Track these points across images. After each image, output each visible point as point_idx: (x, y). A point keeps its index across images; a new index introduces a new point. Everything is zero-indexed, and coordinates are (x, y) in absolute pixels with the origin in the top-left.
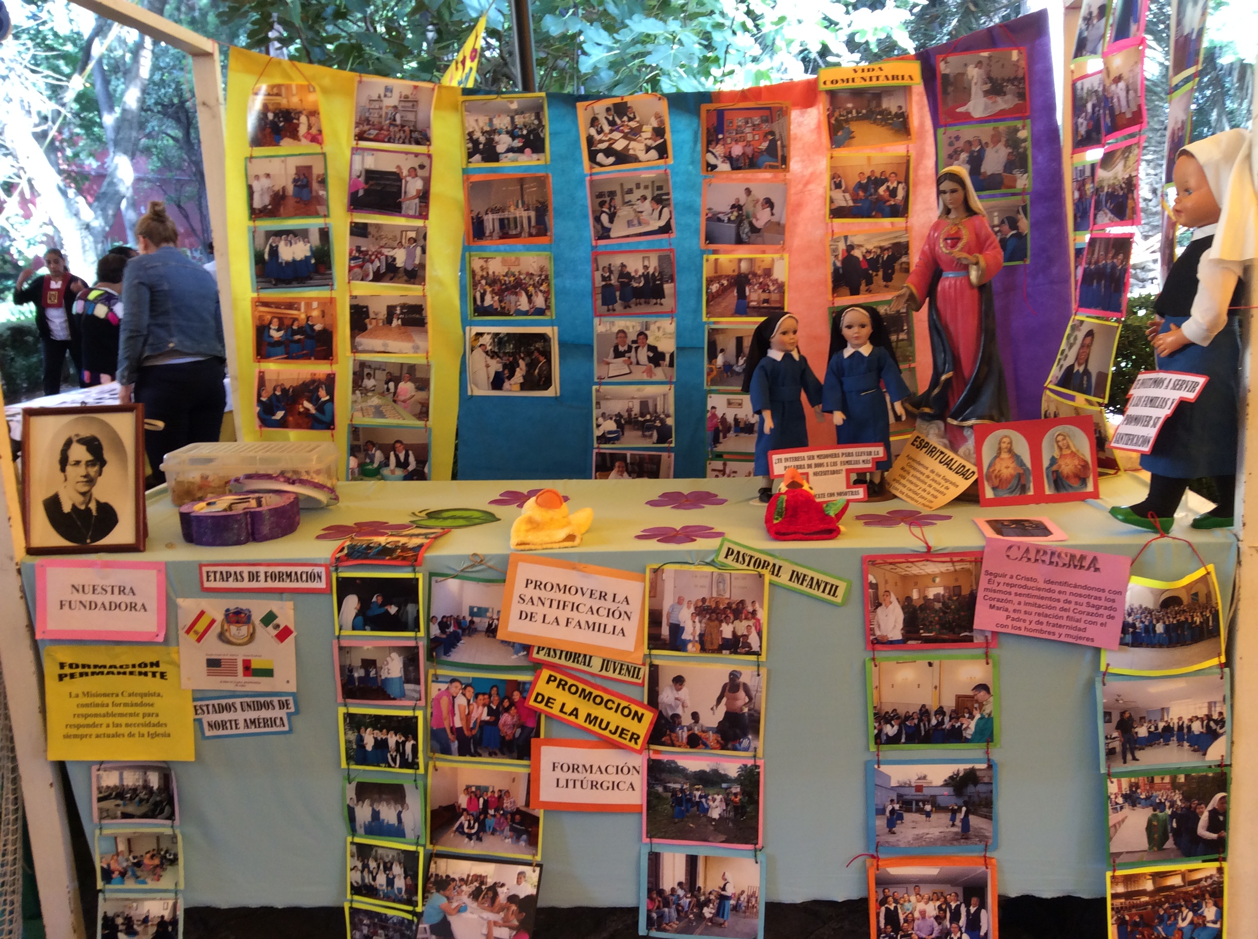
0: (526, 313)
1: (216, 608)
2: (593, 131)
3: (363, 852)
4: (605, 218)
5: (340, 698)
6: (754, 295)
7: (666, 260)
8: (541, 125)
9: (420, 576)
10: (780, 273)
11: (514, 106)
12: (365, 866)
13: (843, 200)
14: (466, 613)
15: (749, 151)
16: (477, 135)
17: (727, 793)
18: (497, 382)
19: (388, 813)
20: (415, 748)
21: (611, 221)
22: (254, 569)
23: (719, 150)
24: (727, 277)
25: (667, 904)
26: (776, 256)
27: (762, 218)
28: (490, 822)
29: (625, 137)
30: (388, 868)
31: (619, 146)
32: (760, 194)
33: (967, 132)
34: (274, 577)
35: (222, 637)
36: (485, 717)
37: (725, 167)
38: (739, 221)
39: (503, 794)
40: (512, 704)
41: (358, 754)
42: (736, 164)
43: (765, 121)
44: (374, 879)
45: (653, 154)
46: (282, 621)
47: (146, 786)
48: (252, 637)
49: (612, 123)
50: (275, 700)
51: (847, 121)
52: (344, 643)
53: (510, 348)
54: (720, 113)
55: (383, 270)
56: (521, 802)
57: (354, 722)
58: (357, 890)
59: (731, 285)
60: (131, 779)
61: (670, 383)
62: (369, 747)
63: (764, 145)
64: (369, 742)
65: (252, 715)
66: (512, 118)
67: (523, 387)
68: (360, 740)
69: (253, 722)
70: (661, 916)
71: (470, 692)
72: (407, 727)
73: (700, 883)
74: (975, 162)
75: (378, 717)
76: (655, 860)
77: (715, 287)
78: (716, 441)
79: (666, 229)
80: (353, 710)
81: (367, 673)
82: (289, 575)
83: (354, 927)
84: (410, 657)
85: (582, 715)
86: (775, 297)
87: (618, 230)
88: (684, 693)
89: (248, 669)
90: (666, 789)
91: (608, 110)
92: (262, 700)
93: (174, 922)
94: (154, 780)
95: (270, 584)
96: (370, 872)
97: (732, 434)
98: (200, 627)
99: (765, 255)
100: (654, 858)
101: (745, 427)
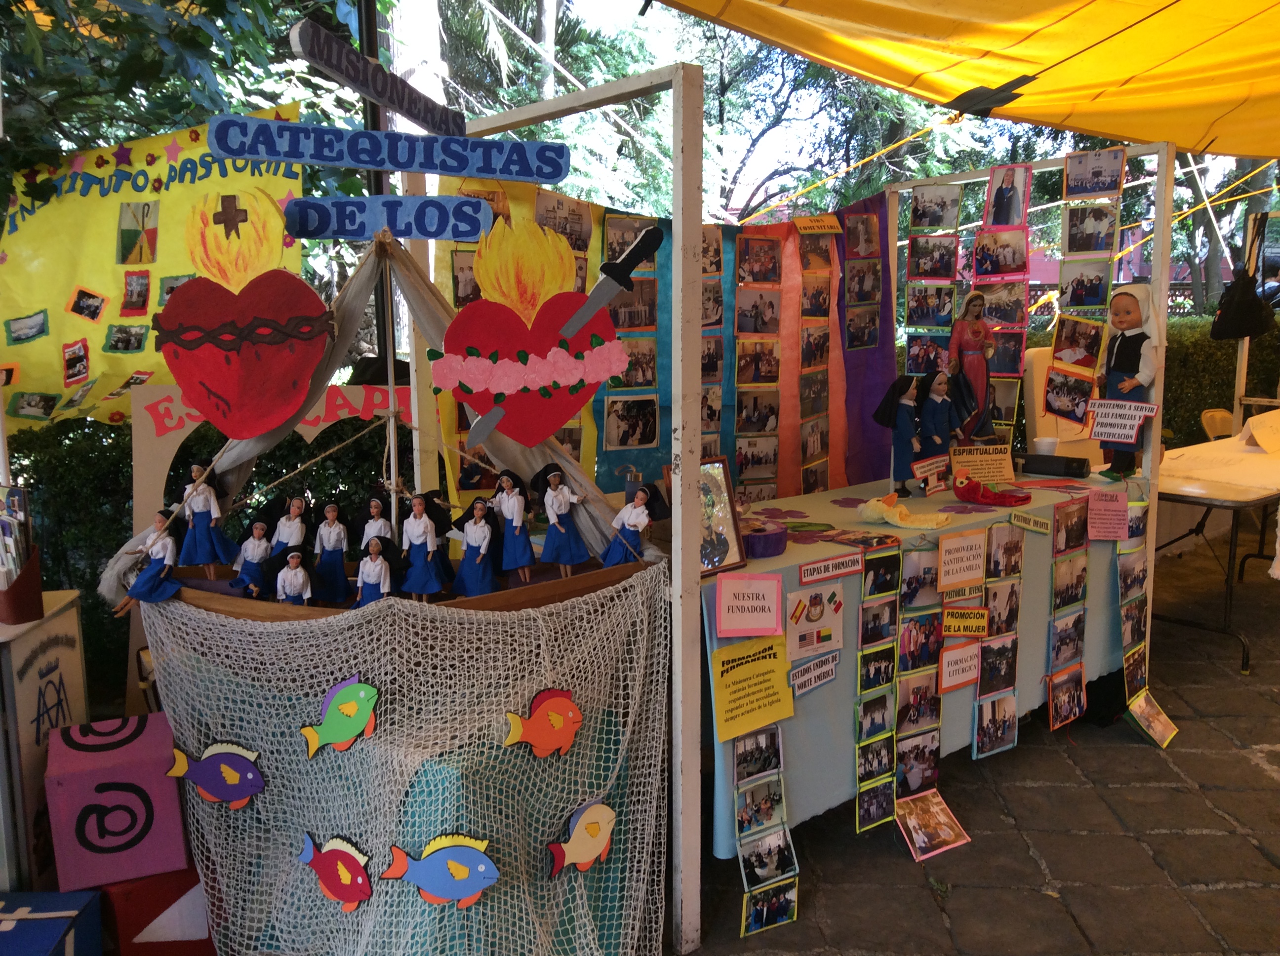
0: (640, 385)
1: (804, 596)
3: (864, 751)
5: (860, 647)
6: (764, 368)
7: (719, 343)
9: (900, 552)
10: (777, 354)
11: (637, 225)
12: (866, 759)
13: (807, 306)
15: (763, 268)
16: (615, 245)
19: (878, 717)
20: (893, 668)
23: (746, 267)
24: (750, 356)
25: (985, 736)
26: (774, 341)
27: (768, 315)
28: (923, 709)
30: (878, 754)
32: (767, 299)
33: (858, 264)
34: (836, 567)
35: (809, 619)
36: (924, 641)
37: (749, 279)
38: (756, 317)
39: (927, 688)
40: (934, 628)
41: (868, 683)
42: (756, 277)
43: (770, 249)
44: (871, 765)
45: (714, 267)
46: (838, 599)
47: (758, 748)
48: (822, 613)
50: (830, 657)
51: (808, 252)
52: (865, 606)
54: (746, 241)
56: (934, 691)
57: (866, 660)
58: (862, 779)
59: (752, 361)
61: (717, 432)
62: (872, 676)
63: (771, 266)
64: (872, 672)
65: (818, 671)
67: (641, 441)
68: (869, 671)
69: (819, 677)
70: (983, 744)
71: (918, 625)
72: (888, 656)
73: (997, 717)
74: (861, 282)
75: (877, 653)
76: (981, 710)
77: (743, 363)
79: (719, 322)
80: (866, 652)
81: (875, 623)
82: (842, 564)
83: (860, 805)
84: (893, 607)
86: (774, 369)
88: (996, 603)
89: (820, 638)
90: (987, 664)
92: (824, 659)
93: (787, 846)
94: (763, 741)
95: (835, 572)
96: (869, 762)
98: (798, 614)
99: (768, 340)
100: (981, 708)
101: (757, 461)
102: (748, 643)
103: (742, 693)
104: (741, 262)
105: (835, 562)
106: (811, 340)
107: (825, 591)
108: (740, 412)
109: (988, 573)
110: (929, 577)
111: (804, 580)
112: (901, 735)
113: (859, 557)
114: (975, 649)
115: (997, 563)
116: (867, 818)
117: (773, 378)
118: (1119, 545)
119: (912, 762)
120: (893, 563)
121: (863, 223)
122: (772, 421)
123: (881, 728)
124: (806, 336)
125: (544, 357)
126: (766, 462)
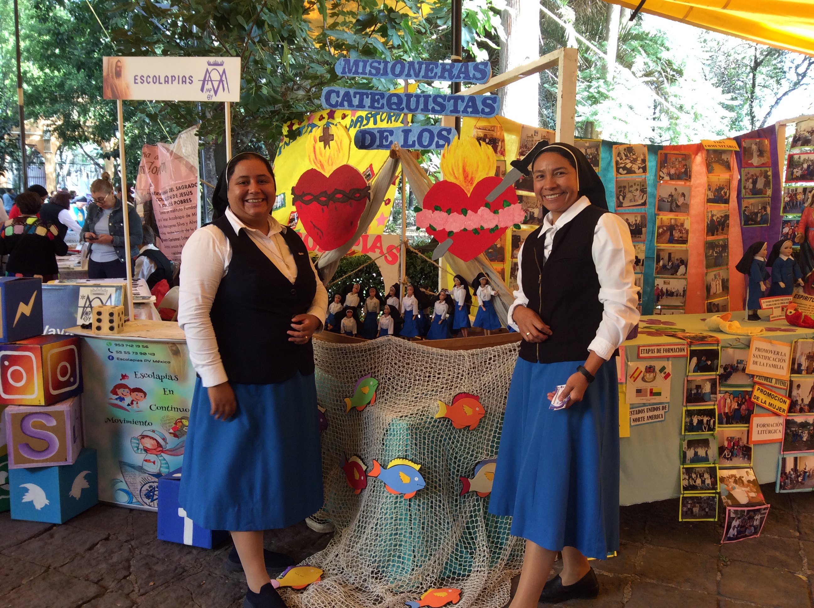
1: (642, 366)
2: (618, 159)
3: (689, 471)
4: (621, 198)
5: (685, 404)
6: (676, 235)
7: (644, 217)
8: (598, 154)
9: (719, 348)
10: (687, 225)
11: (587, 145)
12: (690, 477)
13: (711, 196)
14: (735, 363)
15: (677, 172)
17: (809, 430)
19: (701, 452)
20: (714, 422)
21: (624, 199)
22: (659, 348)
23: (665, 170)
24: (666, 226)
25: (787, 479)
26: (685, 218)
27: (681, 201)
28: (735, 452)
29: (631, 162)
30: (701, 476)
31: (628, 166)
32: (680, 191)
33: (752, 171)
34: (668, 350)
35: (643, 379)
36: (736, 407)
37: (667, 178)
38: (672, 202)
39: (740, 439)
40: (746, 400)
41: (690, 428)
42: (672, 178)
43: (683, 160)
44: (695, 482)
45: (641, 170)
46: (667, 371)
48: (655, 378)
49: (626, 156)
50: (661, 406)
51: (712, 162)
52: (689, 379)
54: (666, 155)
55: (528, 218)
56: (745, 442)
57: (690, 413)
58: (686, 489)
59: (667, 230)
61: (641, 273)
62: (695, 424)
63: (683, 170)
64: (695, 421)
65: (651, 414)
66: (586, 150)
68: (692, 421)
69: (650, 417)
70: (785, 484)
71: (732, 396)
72: (710, 413)
73: (798, 468)
74: (755, 183)
75: (700, 410)
77: (661, 230)
78: (658, 300)
79: (644, 204)
80: (689, 408)
81: (698, 391)
82: (672, 350)
83: (683, 505)
84: (714, 384)
85: (767, 403)
86: (685, 235)
87: (626, 203)
88: (800, 391)
89: (652, 393)
90: (791, 431)
91: (625, 149)
92: (655, 406)
95: (665, 354)
96: (693, 479)
97: (665, 297)
98: (636, 375)
99: (681, 217)
100: (784, 460)
101: (670, 294)
104: (661, 167)
105: (666, 347)
106: (715, 218)
107: (658, 365)
108: (658, 261)
109: (793, 371)
110: (740, 366)
111: (641, 355)
113: (685, 347)
114: (781, 420)
115: (800, 365)
116: (687, 514)
117: (683, 241)
120: (714, 355)
121: (756, 144)
122: (682, 269)
123: (706, 459)
124: (710, 215)
125: (476, 212)
126: (677, 295)
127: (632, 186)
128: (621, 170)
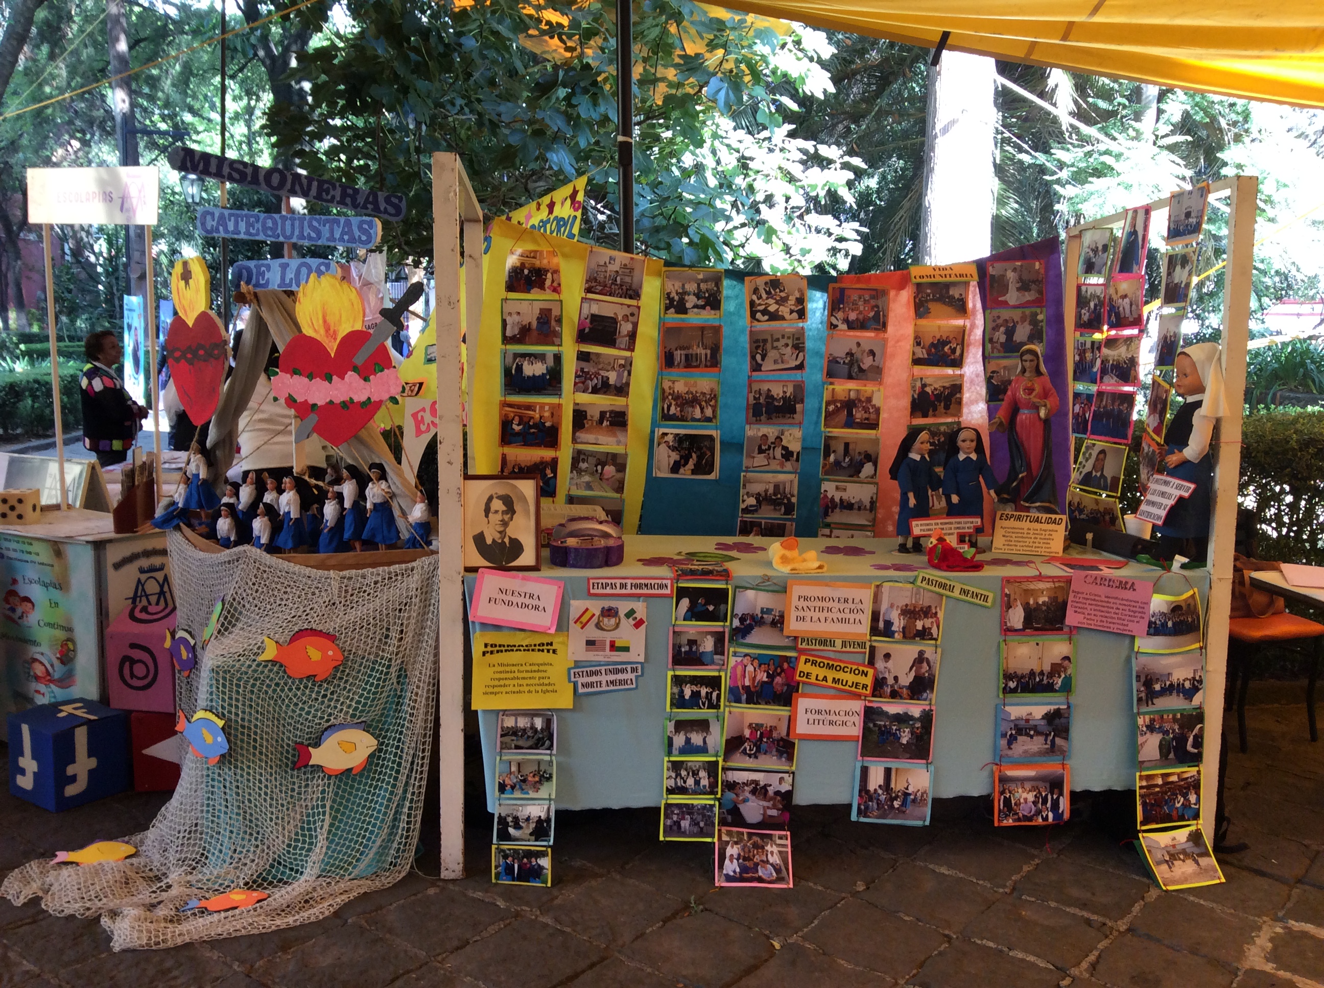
0: (699, 420)
1: (596, 607)
2: (754, 297)
3: (677, 766)
4: (758, 357)
5: (670, 666)
6: (859, 415)
7: (799, 388)
8: (719, 291)
9: (729, 587)
10: (878, 401)
11: (701, 276)
12: (678, 775)
13: (921, 353)
14: (758, 612)
15: (861, 317)
16: (673, 295)
17: (912, 727)
18: (675, 468)
19: (697, 739)
20: (719, 696)
21: (763, 359)
22: (624, 581)
23: (840, 315)
24: (841, 401)
25: (871, 799)
26: (875, 389)
27: (867, 362)
28: (764, 746)
29: (777, 303)
30: (695, 774)
31: (772, 308)
32: (866, 347)
33: (1005, 314)
34: (636, 586)
35: (598, 626)
36: (765, 679)
37: (843, 327)
38: (851, 364)
39: (773, 728)
40: (783, 670)
41: (679, 702)
42: (851, 326)
43: (872, 297)
44: (685, 782)
45: (795, 315)
46: (638, 615)
47: (533, 727)
48: (617, 625)
49: (768, 293)
50: (629, 667)
51: (927, 301)
52: (677, 629)
53: (686, 444)
54: (842, 291)
55: (599, 386)
56: (784, 733)
57: (678, 681)
58: (671, 791)
59: (842, 407)
60: (523, 722)
61: (795, 473)
62: (687, 697)
63: (872, 314)
64: (687, 693)
65: (612, 677)
66: (699, 285)
67: (694, 472)
68: (681, 692)
69: (612, 682)
70: (867, 808)
71: (756, 663)
72: (714, 683)
73: (893, 785)
74: (1010, 332)
75: (695, 677)
76: (865, 771)
77: (831, 408)
78: (826, 514)
79: (800, 367)
80: (679, 673)
81: (691, 648)
82: (646, 585)
83: (667, 816)
84: (719, 639)
85: (830, 679)
86: (873, 416)
87: (767, 365)
88: (890, 664)
89: (613, 647)
90: (875, 725)
91: (766, 283)
92: (620, 667)
93: (548, 820)
94: (539, 723)
95: (634, 591)
96: (682, 778)
97: (838, 510)
98: (584, 619)
99: (868, 388)
101: (847, 506)
102: (522, 634)
103: (511, 675)
104: (833, 310)
105: (634, 582)
106: (928, 389)
107: (623, 607)
108: (827, 455)
109: (874, 631)
110: (768, 618)
111: (592, 591)
112: (730, 764)
113: (668, 582)
114: (858, 706)
116: (673, 830)
117: (874, 426)
118: (1137, 642)
119: (747, 794)
120: (720, 596)
121: (1014, 270)
122: (868, 468)
123: (703, 750)
124: (919, 384)
125: (343, 378)
126: (859, 509)
127: (778, 340)
128: (759, 315)
